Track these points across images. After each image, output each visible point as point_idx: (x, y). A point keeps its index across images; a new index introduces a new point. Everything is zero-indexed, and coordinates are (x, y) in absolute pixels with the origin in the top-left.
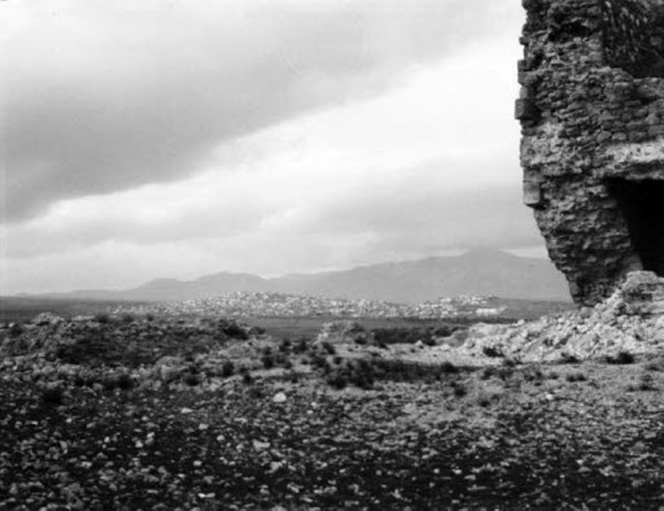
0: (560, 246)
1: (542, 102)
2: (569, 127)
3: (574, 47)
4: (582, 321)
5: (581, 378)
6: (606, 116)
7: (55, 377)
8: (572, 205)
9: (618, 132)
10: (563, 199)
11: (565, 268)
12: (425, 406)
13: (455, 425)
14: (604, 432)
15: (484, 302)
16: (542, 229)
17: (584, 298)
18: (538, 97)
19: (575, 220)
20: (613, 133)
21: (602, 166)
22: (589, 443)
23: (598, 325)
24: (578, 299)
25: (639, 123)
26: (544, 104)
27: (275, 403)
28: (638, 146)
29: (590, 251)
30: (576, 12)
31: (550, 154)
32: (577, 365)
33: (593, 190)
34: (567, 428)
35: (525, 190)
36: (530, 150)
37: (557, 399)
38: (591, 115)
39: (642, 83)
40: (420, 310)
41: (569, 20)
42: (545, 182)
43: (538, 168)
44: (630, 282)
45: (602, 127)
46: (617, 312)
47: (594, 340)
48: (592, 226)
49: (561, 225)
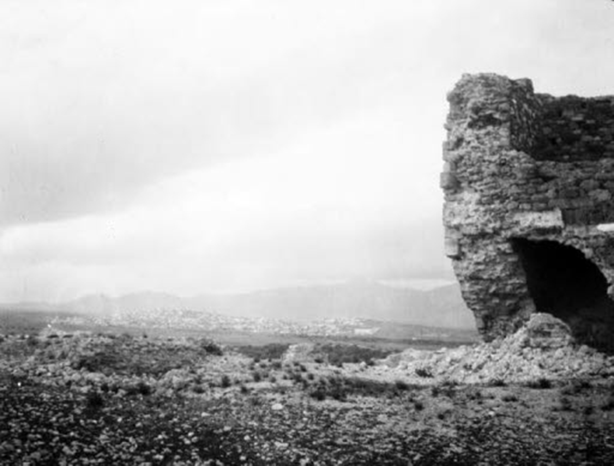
0: (472, 289)
1: (461, 175)
2: (484, 196)
3: (488, 134)
4: (494, 351)
5: (514, 400)
6: (514, 190)
7: (83, 383)
8: (483, 257)
9: (524, 202)
10: (476, 252)
11: (474, 307)
12: (393, 417)
13: (425, 433)
14: (546, 444)
15: (361, 324)
16: (458, 275)
17: (487, 331)
18: (459, 171)
19: (484, 270)
20: (520, 203)
21: (509, 228)
22: (537, 452)
23: (508, 355)
24: (482, 331)
25: (541, 196)
26: (463, 177)
27: (274, 410)
28: (540, 214)
29: (495, 294)
30: (490, 107)
31: (469, 217)
32: (505, 388)
33: (501, 246)
34: (515, 440)
35: (446, 243)
36: (451, 212)
37: (498, 415)
38: (502, 187)
39: (542, 165)
40: (308, 328)
41: (484, 112)
42: (463, 239)
43: (457, 228)
44: (533, 321)
45: (511, 198)
46: (523, 345)
47: (505, 367)
48: (498, 275)
49: (474, 273)
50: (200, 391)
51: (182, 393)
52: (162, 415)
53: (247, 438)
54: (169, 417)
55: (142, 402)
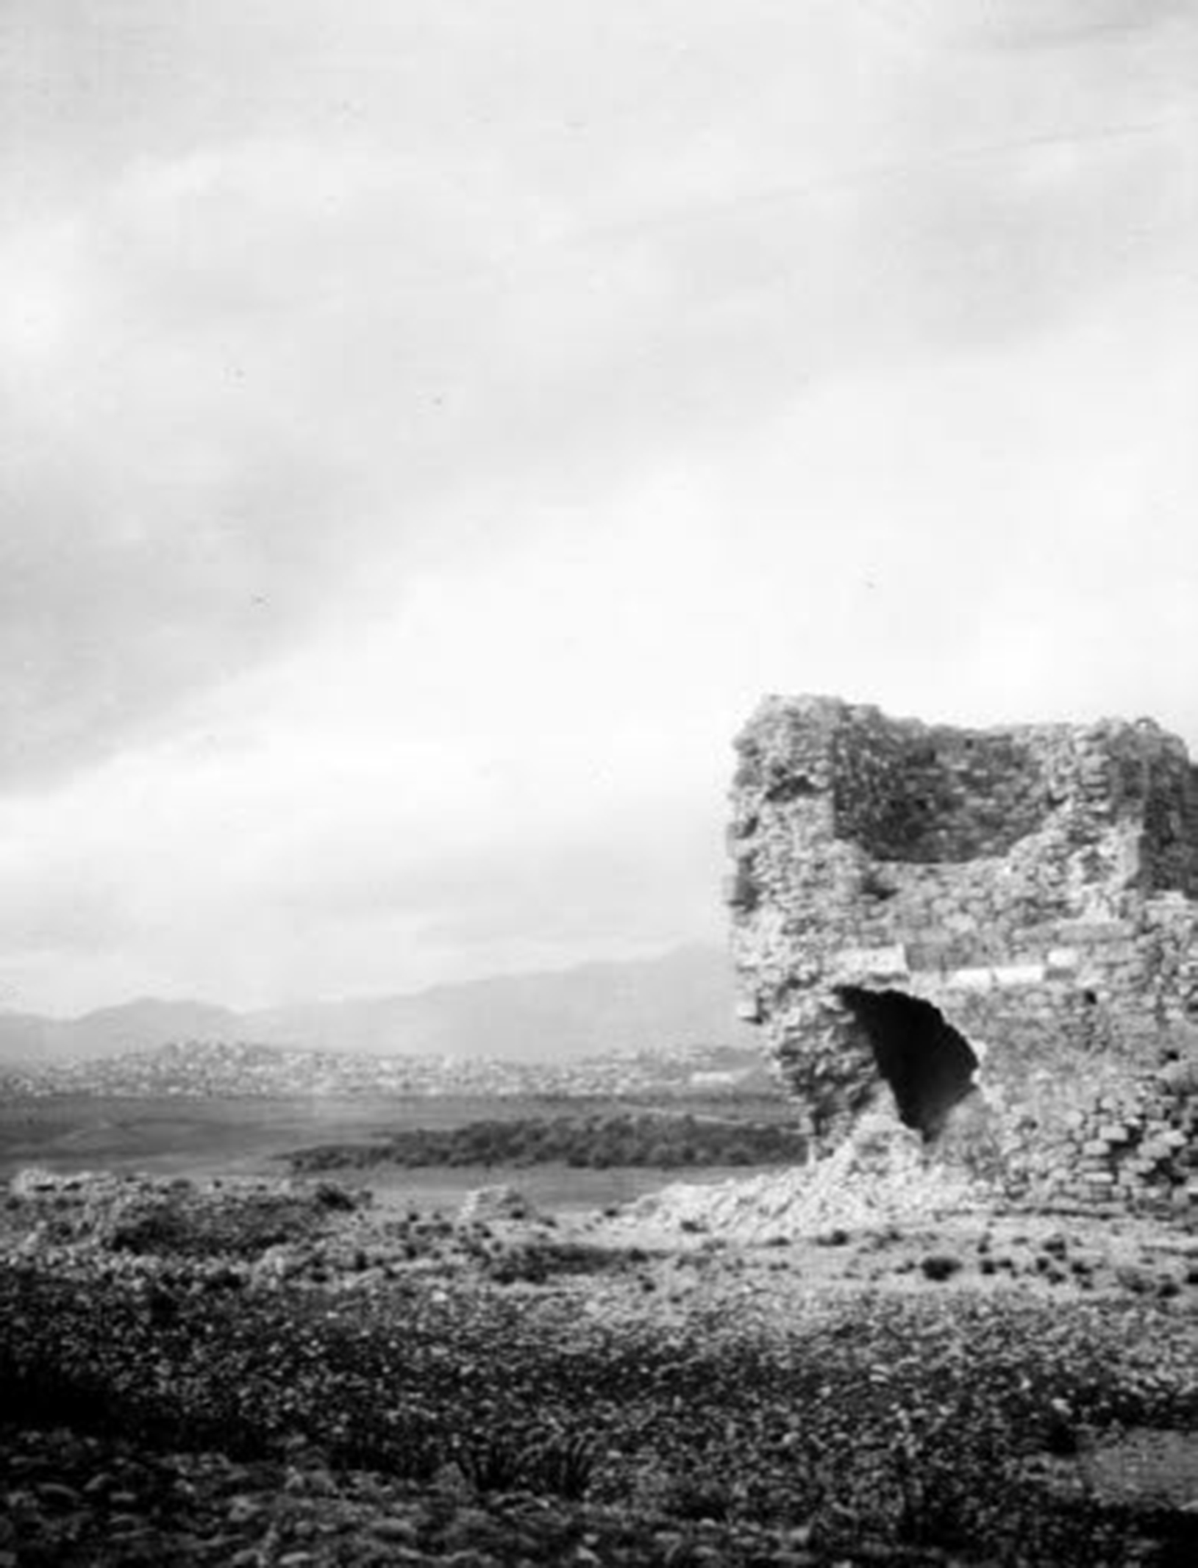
0: (785, 1071)
1: (758, 881)
2: (791, 920)
4: (806, 1181)
6: (836, 912)
8: (798, 1018)
9: (849, 934)
10: (786, 1011)
15: (706, 1059)
18: (753, 874)
19: (802, 1039)
20: (844, 935)
21: (832, 973)
23: (826, 1186)
25: (873, 924)
26: (761, 884)
27: (434, 1303)
28: (874, 952)
30: (800, 764)
31: (769, 953)
32: (784, 1248)
33: (824, 1001)
34: (758, 1324)
38: (818, 907)
39: (881, 870)
41: (791, 774)
42: (763, 990)
43: (753, 971)
45: (832, 926)
46: (849, 1169)
48: (825, 1046)
49: (785, 1044)
50: (320, 1278)
51: (293, 1283)
52: (269, 1319)
53: (393, 1344)
54: (280, 1322)
55: (232, 1302)
